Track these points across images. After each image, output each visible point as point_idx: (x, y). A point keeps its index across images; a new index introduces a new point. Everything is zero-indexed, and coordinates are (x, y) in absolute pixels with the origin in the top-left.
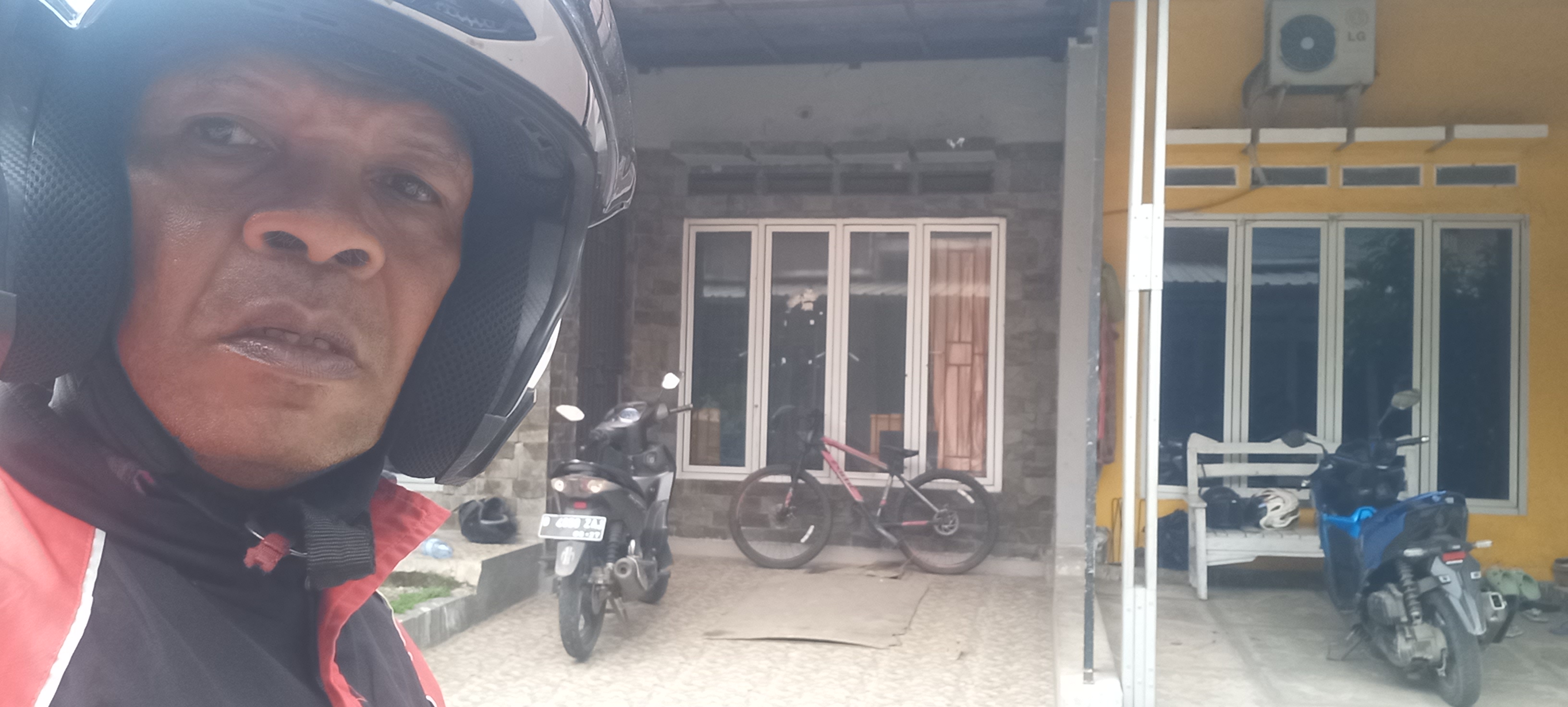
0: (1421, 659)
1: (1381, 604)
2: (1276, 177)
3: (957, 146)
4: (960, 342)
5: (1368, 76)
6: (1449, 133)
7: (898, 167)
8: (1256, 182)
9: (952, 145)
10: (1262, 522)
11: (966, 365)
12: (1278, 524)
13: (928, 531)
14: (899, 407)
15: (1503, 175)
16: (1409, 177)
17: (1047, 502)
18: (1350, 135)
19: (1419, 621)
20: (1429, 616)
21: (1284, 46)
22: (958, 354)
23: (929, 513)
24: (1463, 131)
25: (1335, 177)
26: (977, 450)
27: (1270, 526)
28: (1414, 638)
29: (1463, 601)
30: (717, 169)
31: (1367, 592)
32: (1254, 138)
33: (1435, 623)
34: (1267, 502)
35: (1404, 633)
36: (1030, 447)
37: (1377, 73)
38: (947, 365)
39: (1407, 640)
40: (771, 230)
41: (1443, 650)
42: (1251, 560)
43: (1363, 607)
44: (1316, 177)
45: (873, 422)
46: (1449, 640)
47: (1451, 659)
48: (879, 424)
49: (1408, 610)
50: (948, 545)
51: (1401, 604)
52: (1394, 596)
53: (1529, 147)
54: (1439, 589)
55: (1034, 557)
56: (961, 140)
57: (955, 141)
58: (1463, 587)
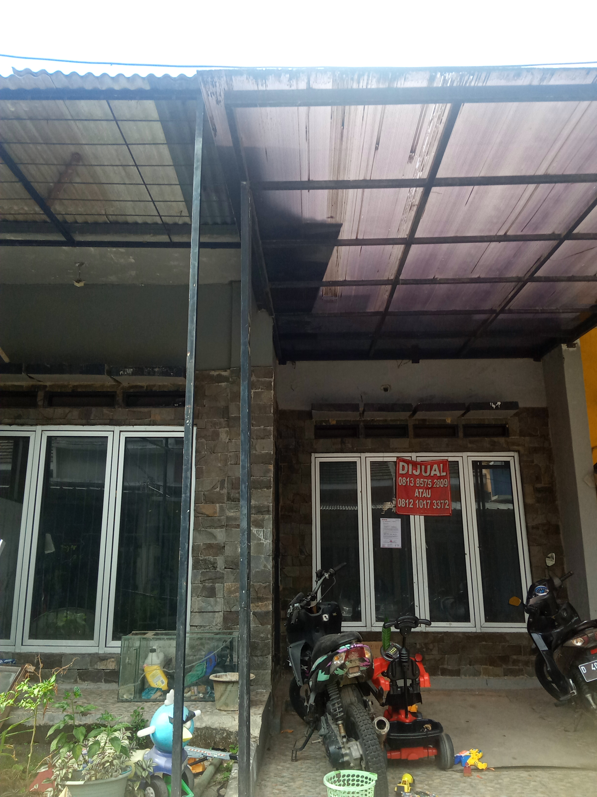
3: (497, 407)
7: (449, 421)
9: (494, 406)
30: (333, 422)
40: (369, 460)
56: (499, 403)
57: (495, 404)
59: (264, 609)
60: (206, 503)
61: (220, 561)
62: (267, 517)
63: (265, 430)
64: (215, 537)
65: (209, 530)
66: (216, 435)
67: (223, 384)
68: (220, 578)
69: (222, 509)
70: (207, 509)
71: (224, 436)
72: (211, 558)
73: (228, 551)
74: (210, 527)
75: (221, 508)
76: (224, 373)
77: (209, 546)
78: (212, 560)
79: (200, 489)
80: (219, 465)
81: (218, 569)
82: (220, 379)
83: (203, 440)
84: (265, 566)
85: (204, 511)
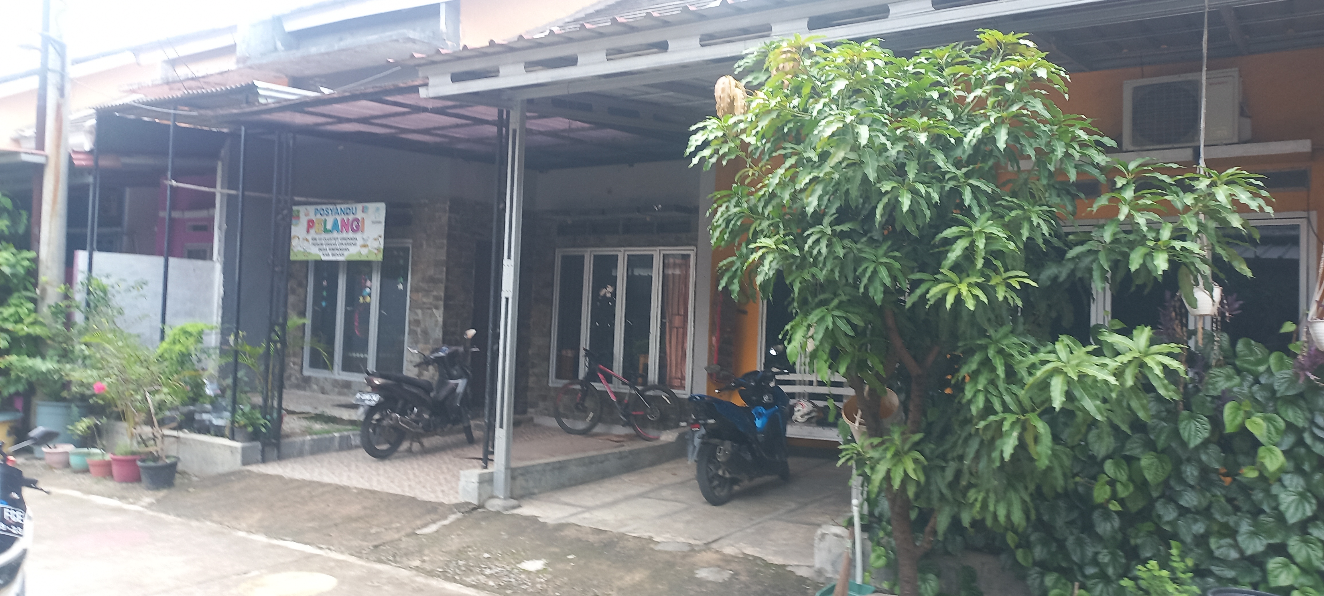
3: (659, 209)
4: (678, 315)
7: (648, 219)
9: (656, 208)
22: (677, 321)
23: (645, 408)
30: (570, 222)
38: (671, 328)
40: (593, 254)
48: (642, 360)
56: (660, 206)
61: (419, 330)
62: (441, 302)
66: (422, 246)
72: (417, 329)
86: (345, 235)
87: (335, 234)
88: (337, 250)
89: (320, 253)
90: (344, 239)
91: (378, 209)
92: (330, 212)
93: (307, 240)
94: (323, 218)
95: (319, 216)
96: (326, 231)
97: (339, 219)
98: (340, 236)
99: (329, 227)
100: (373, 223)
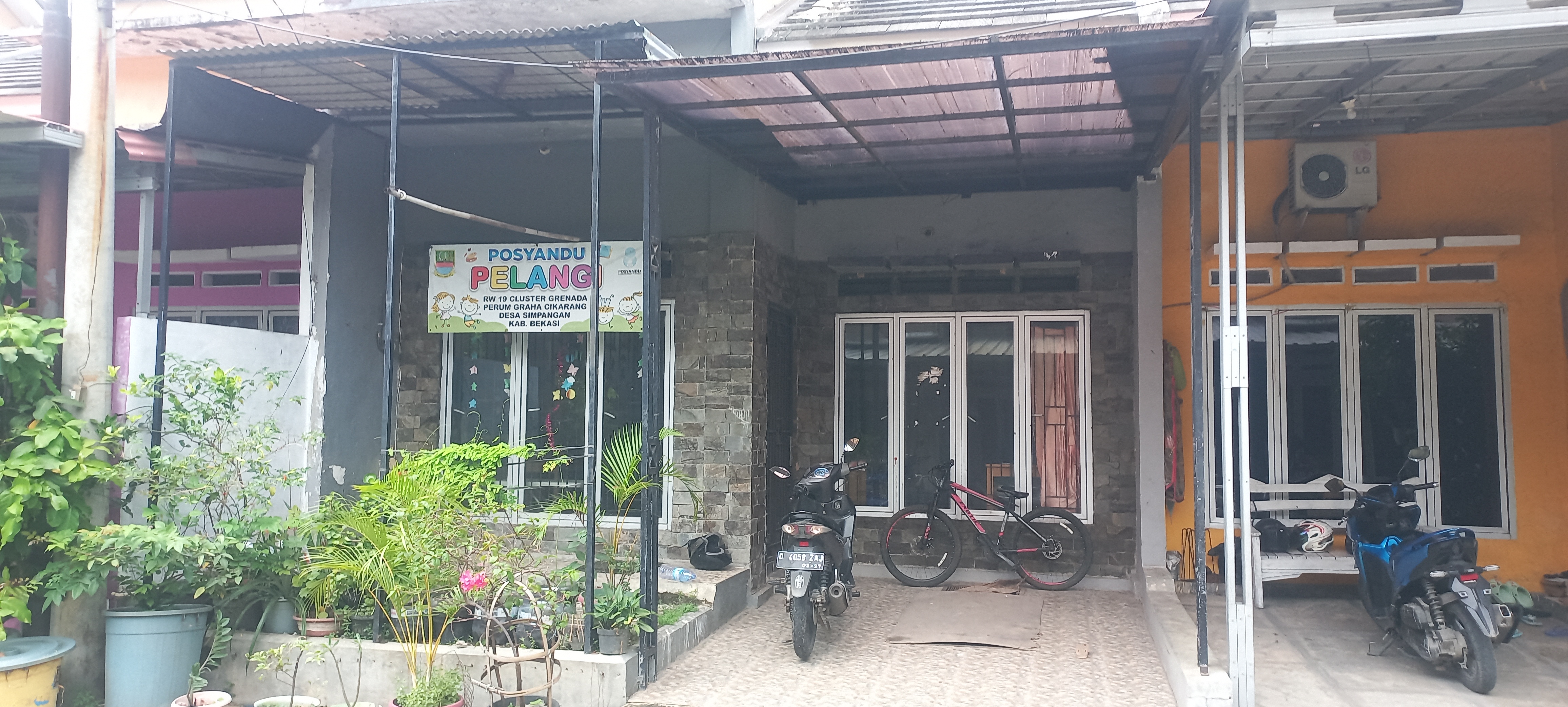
0: (1447, 655)
1: (1412, 613)
2: (1302, 277)
3: (1052, 258)
4: (1055, 406)
5: (1373, 200)
6: (1439, 243)
7: (1004, 273)
8: (1286, 281)
9: (1048, 257)
10: (1304, 547)
11: (1061, 425)
12: (1316, 547)
13: (1037, 556)
14: (1009, 457)
15: (1484, 273)
16: (1407, 275)
17: (1131, 533)
18: (1361, 246)
19: (1443, 626)
20: (1450, 622)
21: (1305, 178)
22: (1054, 416)
23: (1038, 542)
24: (1449, 242)
25: (1349, 275)
26: (1072, 491)
27: (1311, 550)
28: (1440, 639)
29: (1478, 612)
30: (861, 276)
31: (1399, 604)
32: (1285, 248)
33: (1455, 628)
34: (1308, 530)
35: (1432, 636)
36: (1115, 489)
37: (1379, 198)
38: (1046, 425)
39: (1434, 640)
40: (904, 322)
41: (1464, 648)
42: (1298, 576)
43: (1397, 615)
44: (1334, 276)
45: (988, 470)
46: (1468, 641)
47: (1471, 656)
48: (993, 471)
49: (1434, 617)
50: (1052, 567)
51: (1428, 613)
52: (1422, 607)
53: (1504, 253)
54: (1458, 601)
55: (1121, 575)
56: (1055, 253)
57: (1050, 254)
58: (1478, 601)
59: (743, 490)
60: (686, 382)
61: (700, 441)
62: (747, 396)
63: (744, 303)
64: (695, 417)
65: (689, 410)
66: (696, 309)
67: (702, 252)
68: (699, 459)
69: (702, 389)
70: (687, 388)
71: (703, 312)
72: (692, 439)
73: (707, 432)
74: (690, 407)
75: (701, 386)
76: (702, 240)
77: (690, 427)
78: (692, 440)
79: (679, 368)
80: (699, 341)
81: (698, 450)
82: (699, 246)
83: (682, 315)
84: (744, 448)
85: (684, 390)
86: (558, 291)
87: (537, 291)
88: (544, 315)
89: (505, 322)
90: (556, 298)
91: (631, 251)
92: (525, 256)
93: (472, 300)
94: (510, 264)
95: (497, 261)
96: (514, 284)
97: (546, 266)
98: (547, 293)
99: (523, 278)
100: (622, 272)
